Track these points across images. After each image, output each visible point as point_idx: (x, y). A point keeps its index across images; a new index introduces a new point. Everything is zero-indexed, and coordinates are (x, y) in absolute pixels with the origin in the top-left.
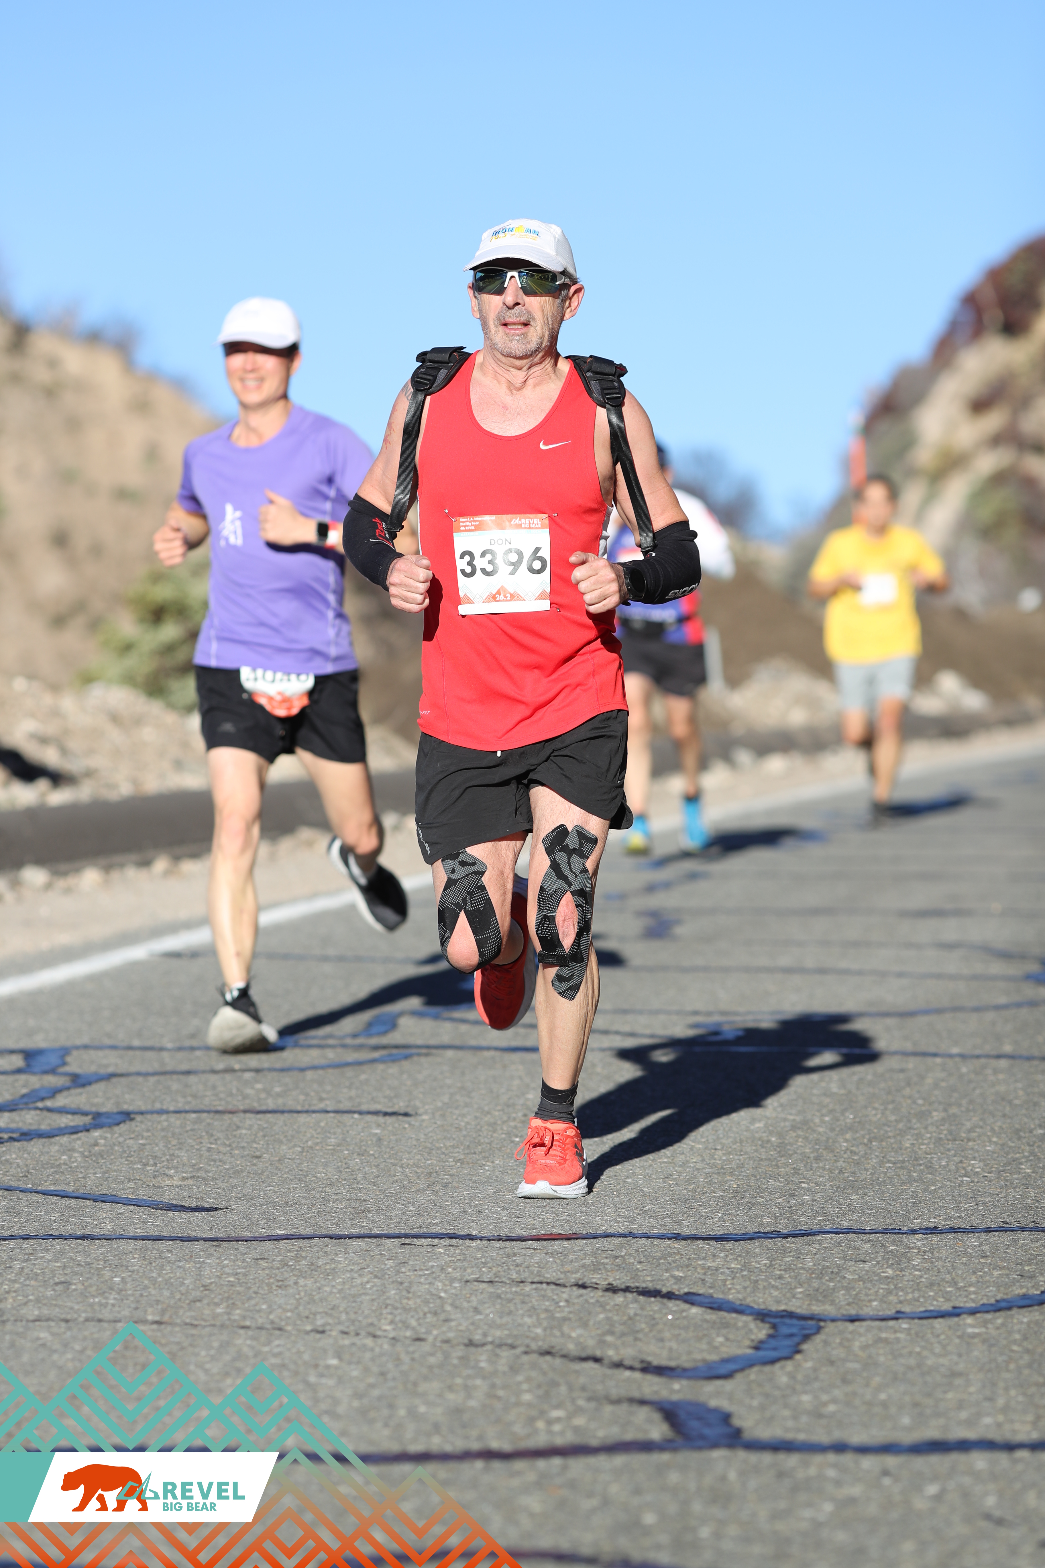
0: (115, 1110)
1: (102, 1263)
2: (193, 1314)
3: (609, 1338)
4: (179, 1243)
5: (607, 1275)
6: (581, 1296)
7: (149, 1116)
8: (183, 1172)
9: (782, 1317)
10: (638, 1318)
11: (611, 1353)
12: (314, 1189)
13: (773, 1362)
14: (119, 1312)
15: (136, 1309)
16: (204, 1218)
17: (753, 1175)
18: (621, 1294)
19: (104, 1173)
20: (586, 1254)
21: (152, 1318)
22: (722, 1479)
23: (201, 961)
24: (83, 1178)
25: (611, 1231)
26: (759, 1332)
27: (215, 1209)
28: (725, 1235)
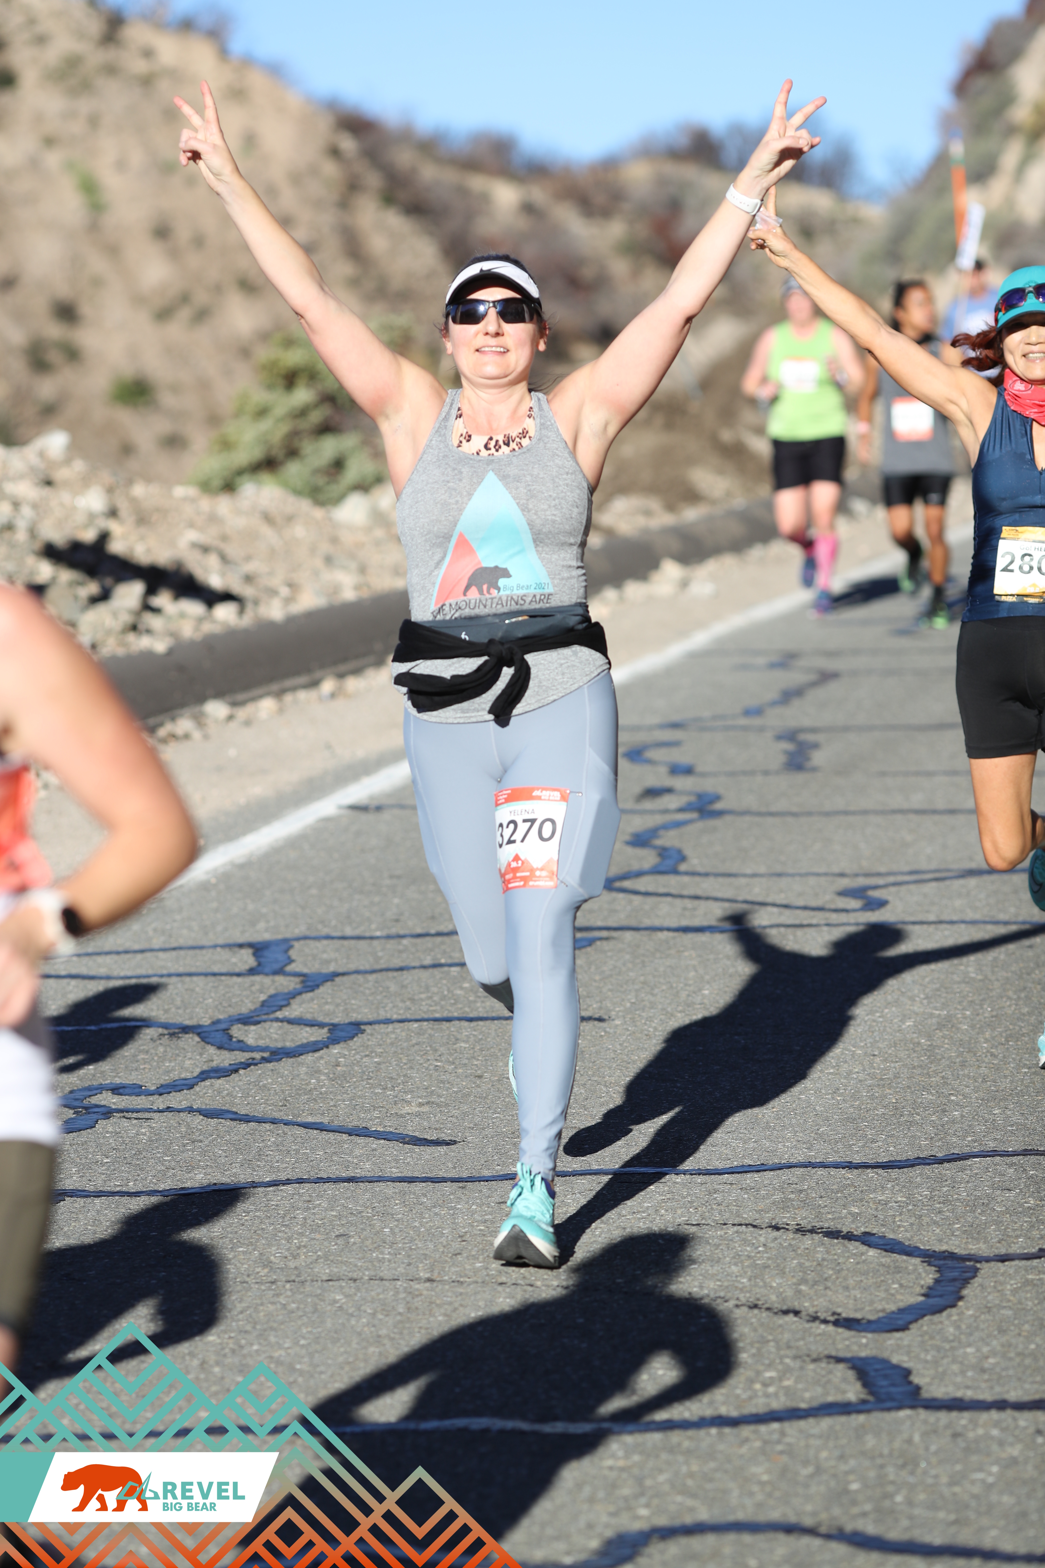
0: (347, 1021)
1: (370, 1211)
2: (457, 1269)
3: (803, 1287)
4: (431, 1185)
5: (795, 1214)
6: (776, 1239)
7: (376, 1027)
8: (419, 1097)
9: (945, 1258)
10: (826, 1263)
11: (806, 1304)
13: (940, 1310)
14: (396, 1269)
15: (409, 1264)
16: (446, 1154)
17: (909, 1087)
18: (809, 1235)
19: (351, 1100)
20: (774, 1189)
21: (423, 1275)
22: (909, 1441)
23: (386, 816)
24: (335, 1106)
25: (793, 1160)
26: (928, 1276)
27: (455, 1142)
28: (890, 1161)
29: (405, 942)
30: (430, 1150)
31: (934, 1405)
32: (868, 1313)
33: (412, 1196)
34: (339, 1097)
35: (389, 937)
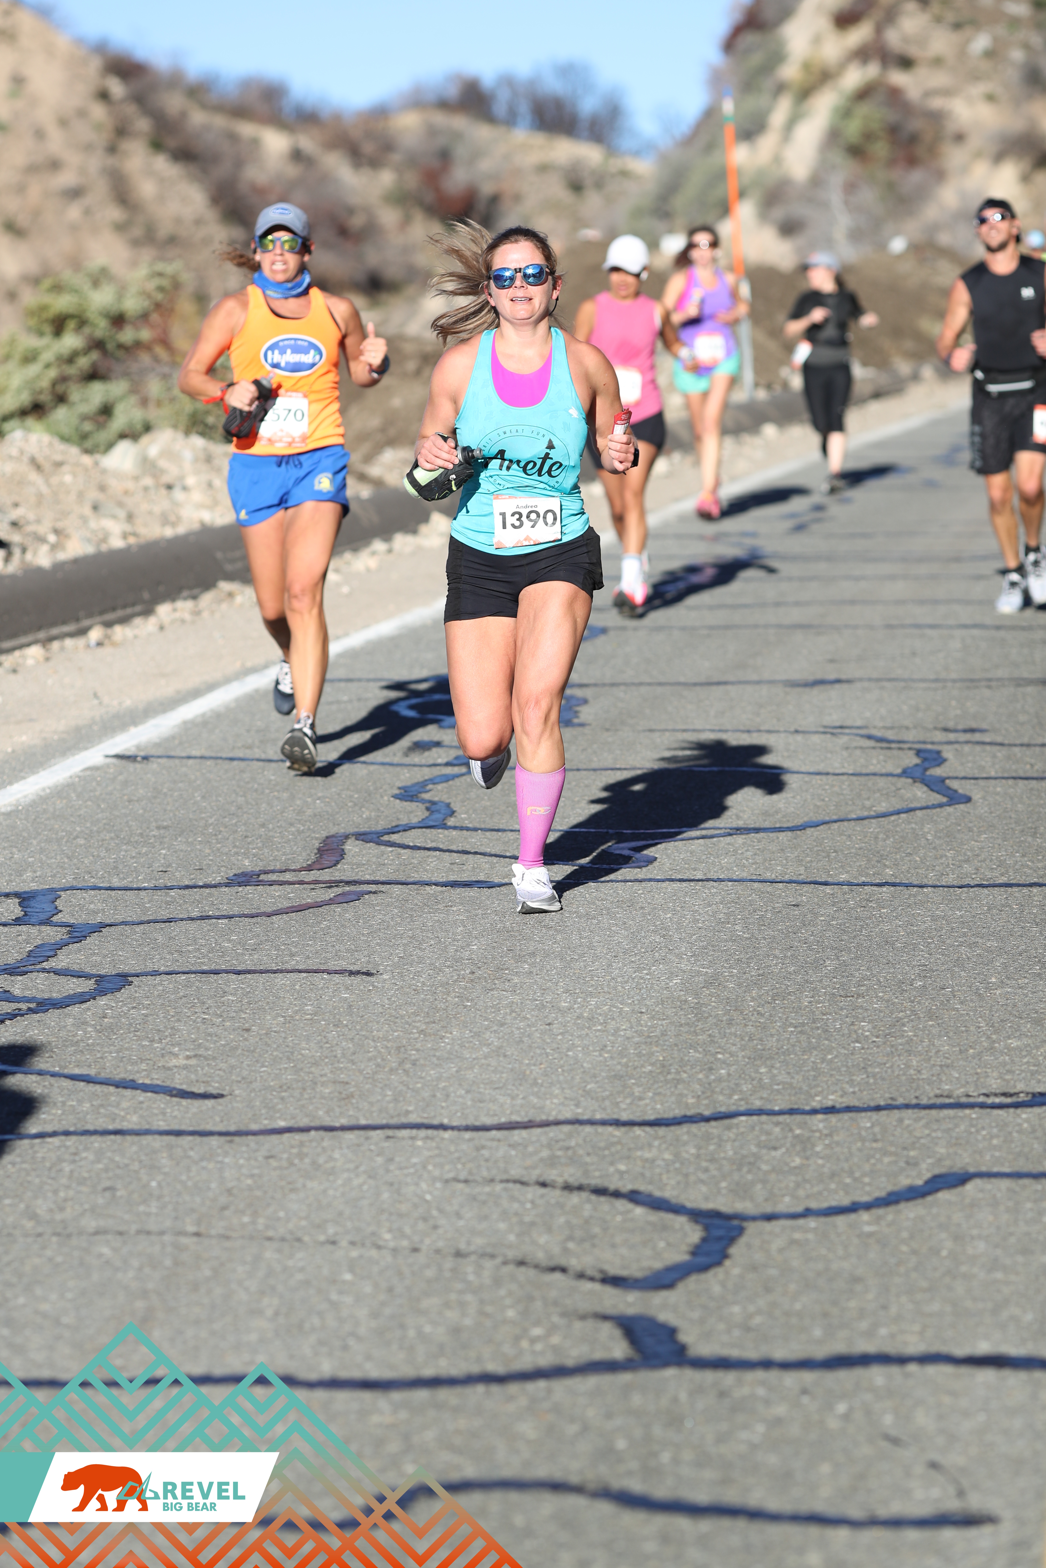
0: (114, 973)
1: (136, 1163)
2: (224, 1223)
3: (571, 1245)
4: (198, 1139)
5: (563, 1171)
6: (543, 1195)
7: (143, 978)
8: (186, 1050)
9: (711, 1217)
10: (592, 1221)
11: (574, 1261)
12: (302, 1069)
13: (706, 1269)
14: (162, 1223)
15: (176, 1218)
16: (213, 1107)
17: (676, 1045)
18: (576, 1193)
19: (118, 1052)
21: (191, 1229)
22: (675, 1400)
23: (154, 765)
24: (101, 1058)
25: (561, 1117)
26: (694, 1234)
27: (221, 1096)
28: (657, 1119)
29: (172, 893)
30: (197, 1103)
31: (701, 1364)
32: (634, 1271)
33: (179, 1150)
34: (106, 1049)
35: (156, 888)
